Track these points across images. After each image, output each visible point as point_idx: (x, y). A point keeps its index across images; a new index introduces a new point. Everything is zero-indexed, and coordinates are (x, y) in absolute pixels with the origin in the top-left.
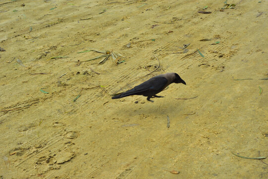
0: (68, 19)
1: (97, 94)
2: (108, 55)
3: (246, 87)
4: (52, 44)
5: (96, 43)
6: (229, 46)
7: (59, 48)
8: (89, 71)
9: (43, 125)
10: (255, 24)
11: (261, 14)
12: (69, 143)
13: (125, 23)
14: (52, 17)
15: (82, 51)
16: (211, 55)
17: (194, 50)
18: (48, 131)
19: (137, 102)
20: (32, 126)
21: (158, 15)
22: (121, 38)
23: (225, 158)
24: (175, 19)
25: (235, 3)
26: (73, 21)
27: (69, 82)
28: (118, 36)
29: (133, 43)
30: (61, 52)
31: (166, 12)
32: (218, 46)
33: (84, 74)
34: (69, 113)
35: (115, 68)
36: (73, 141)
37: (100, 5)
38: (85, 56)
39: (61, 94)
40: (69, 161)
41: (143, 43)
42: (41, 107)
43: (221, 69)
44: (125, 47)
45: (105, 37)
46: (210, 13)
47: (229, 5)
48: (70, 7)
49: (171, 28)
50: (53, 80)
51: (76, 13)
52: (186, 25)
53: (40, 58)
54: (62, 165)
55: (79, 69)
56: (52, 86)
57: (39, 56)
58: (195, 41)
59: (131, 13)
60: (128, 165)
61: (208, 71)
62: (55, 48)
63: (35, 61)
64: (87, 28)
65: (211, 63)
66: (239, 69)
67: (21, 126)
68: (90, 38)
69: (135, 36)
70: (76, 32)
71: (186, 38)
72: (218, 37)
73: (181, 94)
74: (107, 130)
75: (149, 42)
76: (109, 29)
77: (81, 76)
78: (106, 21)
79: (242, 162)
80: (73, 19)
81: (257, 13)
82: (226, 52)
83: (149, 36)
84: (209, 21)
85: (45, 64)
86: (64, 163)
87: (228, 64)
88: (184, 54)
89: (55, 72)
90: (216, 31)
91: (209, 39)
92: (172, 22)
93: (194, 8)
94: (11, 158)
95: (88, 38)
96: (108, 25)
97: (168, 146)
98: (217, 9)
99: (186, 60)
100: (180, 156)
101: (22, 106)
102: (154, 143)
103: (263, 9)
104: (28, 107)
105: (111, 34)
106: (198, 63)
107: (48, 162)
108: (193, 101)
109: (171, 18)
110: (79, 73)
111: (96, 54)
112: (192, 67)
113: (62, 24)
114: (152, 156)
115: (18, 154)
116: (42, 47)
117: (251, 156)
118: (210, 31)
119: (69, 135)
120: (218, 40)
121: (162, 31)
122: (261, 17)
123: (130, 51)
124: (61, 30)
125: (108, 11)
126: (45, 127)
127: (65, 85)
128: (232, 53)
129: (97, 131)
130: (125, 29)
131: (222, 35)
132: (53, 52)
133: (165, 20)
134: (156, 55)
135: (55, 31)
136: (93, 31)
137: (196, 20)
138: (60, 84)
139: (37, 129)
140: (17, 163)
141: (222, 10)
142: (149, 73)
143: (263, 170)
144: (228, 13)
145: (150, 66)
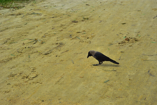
0: (10, 28)
1: (37, 54)
2: (36, 40)
3: (102, 48)
4: (7, 38)
5: (28, 36)
6: (91, 34)
7: (11, 39)
8: (30, 47)
9: (18, 66)
10: (100, 25)
11: (101, 21)
12: (33, 71)
13: (39, 28)
14: (2, 27)
15: (23, 39)
16: (83, 38)
17: (75, 37)
18: (21, 68)
19: (57, 56)
20: (13, 67)
21: (53, 24)
22: (39, 34)
23: (100, 72)
24: (62, 25)
25: (88, 17)
26: (13, 28)
27: (22, 51)
28: (38, 33)
29: (46, 35)
30: (13, 40)
31: (56, 23)
32: (85, 34)
33: (28, 48)
34: (28, 62)
35: (41, 45)
36: (34, 71)
37: (23, 21)
38: (25, 41)
39: (21, 55)
40: (36, 77)
41: (50, 35)
42: (14, 60)
43: (90, 43)
44: (43, 37)
45: (31, 34)
46: (77, 22)
47: (85, 18)
48: (8, 23)
49: (61, 29)
50: (15, 51)
51: (13, 25)
52: (68, 27)
53: (4, 43)
54: (33, 78)
55: (25, 46)
56: (15, 53)
57: (3, 43)
58: (74, 33)
59: (40, 24)
60: (61, 76)
61: (84, 44)
62: (9, 39)
63: (2, 45)
64: (21, 31)
65: (84, 41)
66: (97, 42)
67: (9, 67)
68: (25, 34)
69: (46, 33)
70: (17, 33)
71: (70, 32)
72: (84, 31)
73: (75, 52)
74: (47, 66)
75: (53, 35)
76: (32, 31)
77: (27, 49)
78: (29, 27)
79: (107, 72)
80: (12, 28)
81: (100, 21)
82: (90, 36)
83: (52, 32)
84: (78, 25)
85: (8, 45)
86: (34, 78)
87: (92, 41)
88: (71, 38)
89: (14, 48)
90: (83, 29)
91: (80, 32)
92: (61, 27)
93: (69, 20)
94: (10, 78)
95: (23, 34)
96: (30, 29)
97: (76, 69)
98: (80, 20)
99: (73, 40)
100: (82, 72)
101: (5, 61)
102: (69, 69)
103: (102, 20)
104: (8, 61)
105: (34, 32)
106: (79, 41)
107: (27, 78)
108: (81, 54)
109: (60, 25)
110: (25, 48)
111: (30, 40)
112: (76, 42)
113: (8, 30)
114: (70, 73)
115: (12, 76)
116: (3, 39)
117: (110, 70)
118: (80, 29)
119: (32, 69)
120: (85, 32)
121: (58, 30)
122: (101, 23)
123: (46, 38)
124: (9, 32)
125: (28, 24)
126: (20, 67)
127: (21, 52)
128: (93, 37)
129: (43, 67)
130: (40, 30)
131: (86, 30)
132: (9, 41)
133: (57, 26)
134: (58, 39)
135: (6, 33)
136: (24, 32)
137: (72, 25)
138: (19, 52)
139: (16, 68)
140: (14, 79)
141: (83, 21)
142: (58, 46)
143: (116, 74)
144: (86, 22)
145: (57, 43)
